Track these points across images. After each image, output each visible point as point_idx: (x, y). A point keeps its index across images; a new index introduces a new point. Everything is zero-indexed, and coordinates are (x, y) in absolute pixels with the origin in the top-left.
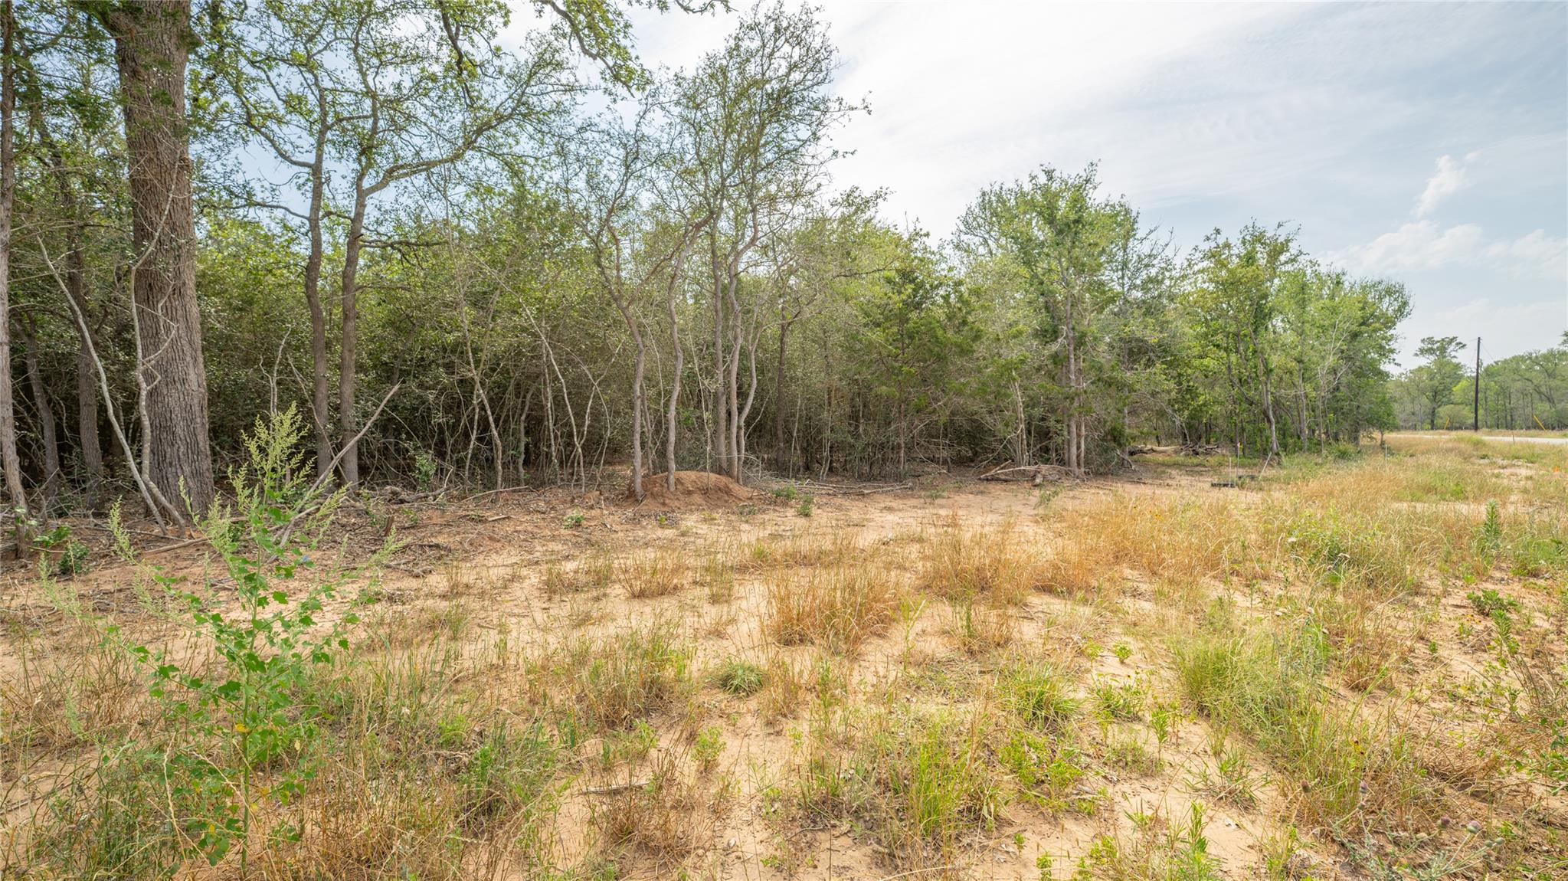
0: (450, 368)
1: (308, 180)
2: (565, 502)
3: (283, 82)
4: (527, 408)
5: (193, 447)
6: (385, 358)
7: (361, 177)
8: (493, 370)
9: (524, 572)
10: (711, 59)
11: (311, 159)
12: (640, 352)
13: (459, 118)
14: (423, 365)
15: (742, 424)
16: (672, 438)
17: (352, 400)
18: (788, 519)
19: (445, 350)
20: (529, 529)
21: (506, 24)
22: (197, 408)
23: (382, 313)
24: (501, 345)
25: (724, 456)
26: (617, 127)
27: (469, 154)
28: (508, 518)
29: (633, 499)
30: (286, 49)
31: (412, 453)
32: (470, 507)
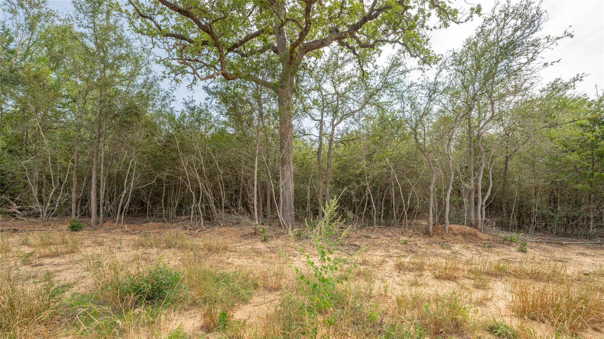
0: (358, 182)
1: (319, 125)
2: (399, 233)
3: (312, 96)
4: (385, 196)
5: (290, 207)
6: (338, 179)
7: (333, 120)
8: (373, 182)
9: (387, 259)
10: (468, 41)
11: (320, 118)
12: (433, 173)
13: (363, 94)
14: (349, 181)
15: (484, 204)
16: (448, 210)
17: (329, 194)
18: (513, 253)
19: (356, 176)
20: (387, 242)
21: (379, 56)
22: (292, 196)
23: (336, 164)
24: (376, 173)
25: (473, 219)
26: (426, 82)
27: (367, 106)
28: (379, 237)
29: (428, 235)
30: (313, 86)
31: (345, 211)
32: (364, 232)
